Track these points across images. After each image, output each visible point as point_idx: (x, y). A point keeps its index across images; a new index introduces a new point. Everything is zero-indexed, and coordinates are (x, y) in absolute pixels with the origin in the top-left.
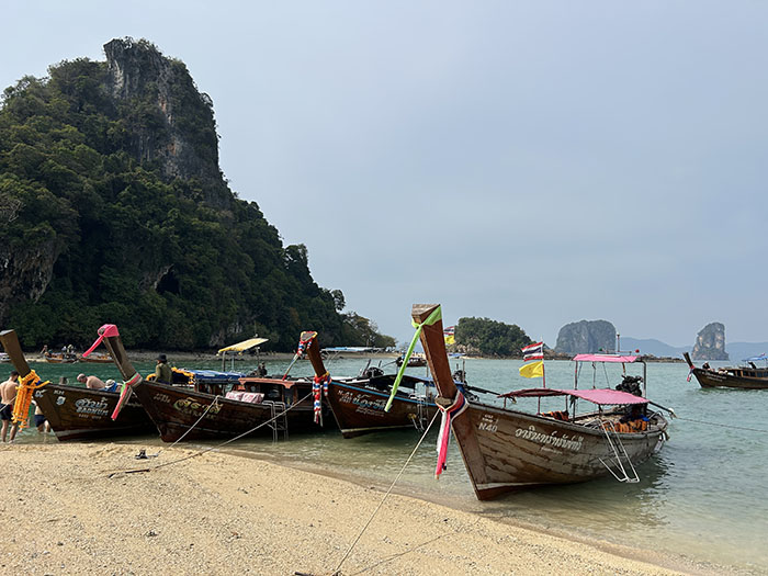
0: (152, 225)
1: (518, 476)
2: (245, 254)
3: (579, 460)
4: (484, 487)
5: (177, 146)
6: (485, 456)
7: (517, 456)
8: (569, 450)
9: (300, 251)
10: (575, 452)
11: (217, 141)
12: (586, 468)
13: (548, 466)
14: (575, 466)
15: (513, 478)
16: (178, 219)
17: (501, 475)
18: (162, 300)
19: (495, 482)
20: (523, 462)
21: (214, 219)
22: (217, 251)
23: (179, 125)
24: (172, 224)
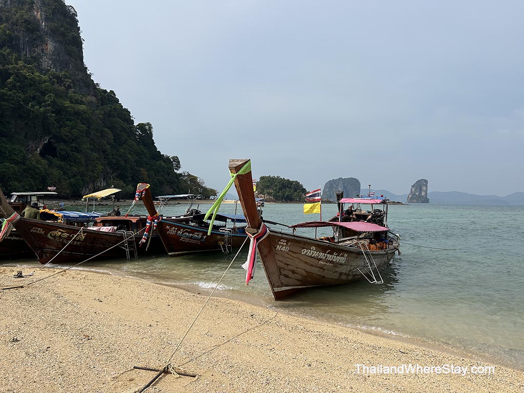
0: (33, 106)
1: (303, 282)
2: (106, 129)
3: (344, 269)
4: (279, 289)
5: (50, 46)
6: (280, 268)
7: (302, 268)
8: (337, 263)
9: (147, 127)
10: (341, 264)
11: (81, 44)
12: (348, 275)
13: (323, 274)
14: (341, 274)
15: (299, 283)
16: (54, 102)
17: (290, 281)
18: (44, 161)
19: (287, 286)
20: (306, 271)
21: (82, 103)
22: (85, 126)
23: (51, 30)
24: (49, 105)
